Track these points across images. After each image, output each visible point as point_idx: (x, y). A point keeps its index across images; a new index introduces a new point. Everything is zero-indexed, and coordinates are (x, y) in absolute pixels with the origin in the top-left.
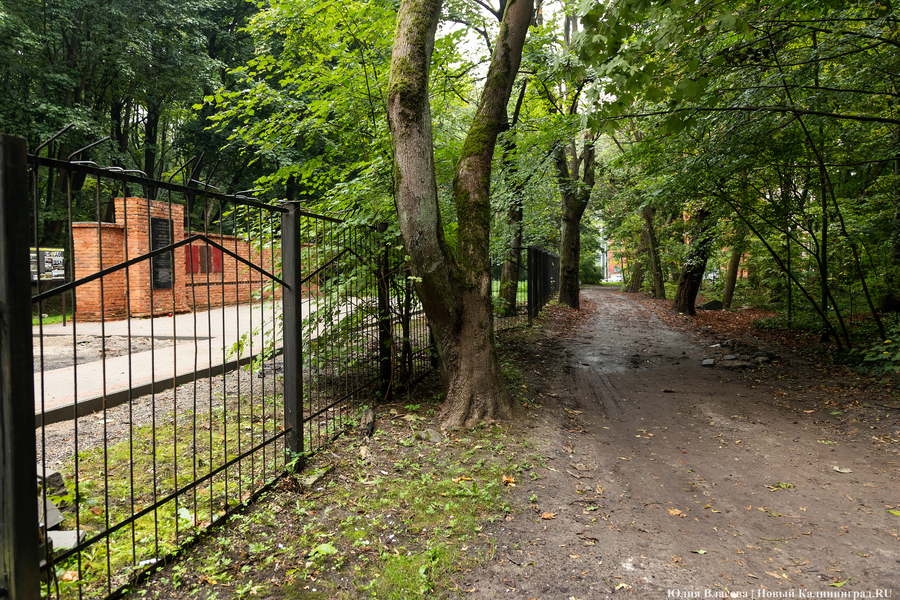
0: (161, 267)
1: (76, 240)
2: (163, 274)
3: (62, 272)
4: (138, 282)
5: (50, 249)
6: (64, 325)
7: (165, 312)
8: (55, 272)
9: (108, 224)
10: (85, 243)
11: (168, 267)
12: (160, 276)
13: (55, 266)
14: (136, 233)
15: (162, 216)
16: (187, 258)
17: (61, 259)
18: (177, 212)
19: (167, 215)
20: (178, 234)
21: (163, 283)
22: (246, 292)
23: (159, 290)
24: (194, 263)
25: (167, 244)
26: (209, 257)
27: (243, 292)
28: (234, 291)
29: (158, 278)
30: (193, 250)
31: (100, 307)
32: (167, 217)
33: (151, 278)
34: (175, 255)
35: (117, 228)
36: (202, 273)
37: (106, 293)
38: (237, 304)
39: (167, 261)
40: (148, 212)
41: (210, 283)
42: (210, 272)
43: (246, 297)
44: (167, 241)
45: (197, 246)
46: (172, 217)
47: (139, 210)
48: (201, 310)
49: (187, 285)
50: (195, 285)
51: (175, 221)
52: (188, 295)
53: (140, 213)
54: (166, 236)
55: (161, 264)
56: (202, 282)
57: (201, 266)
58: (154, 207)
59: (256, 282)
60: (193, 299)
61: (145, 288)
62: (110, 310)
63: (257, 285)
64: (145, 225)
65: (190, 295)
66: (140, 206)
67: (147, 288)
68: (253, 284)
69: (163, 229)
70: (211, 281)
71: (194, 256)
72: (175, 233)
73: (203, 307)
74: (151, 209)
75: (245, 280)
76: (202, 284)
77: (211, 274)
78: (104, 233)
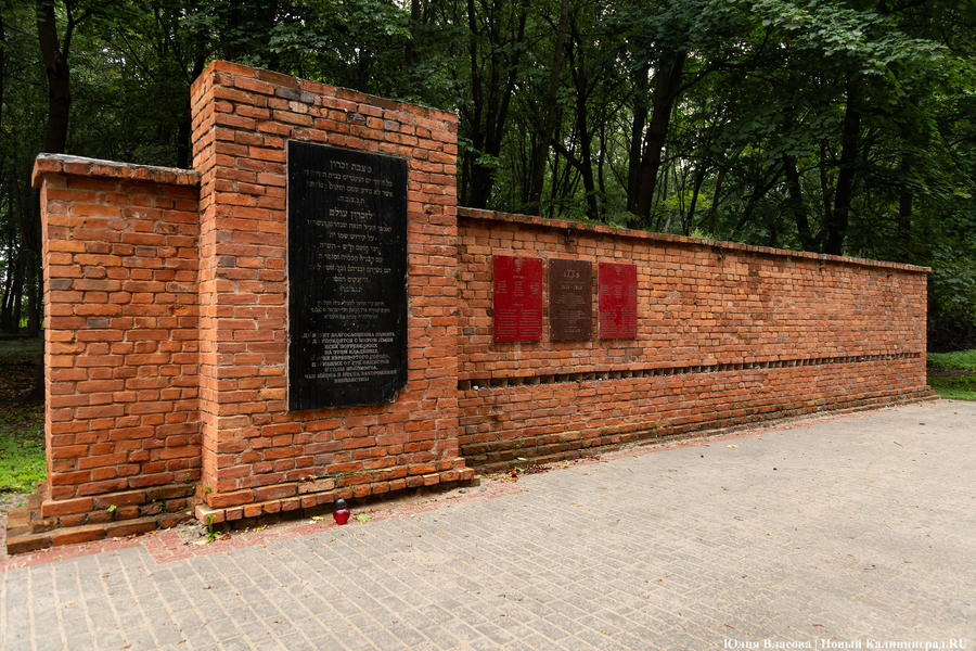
0: (337, 327)
2: (350, 351)
7: (346, 492)
11: (372, 326)
12: (331, 361)
14: (213, 197)
15: (350, 142)
18: (426, 134)
19: (379, 141)
20: (428, 213)
21: (345, 384)
22: (712, 395)
23: (324, 411)
24: (525, 312)
25: (370, 244)
26: (587, 295)
27: (702, 396)
28: (671, 392)
29: (320, 369)
30: (521, 273)
31: (56, 482)
32: (374, 149)
33: (284, 367)
34: (413, 283)
35: (169, 184)
36: (555, 341)
37: (93, 424)
38: (680, 430)
39: (368, 306)
40: (272, 118)
41: (584, 374)
42: (586, 340)
43: (713, 407)
44: (376, 233)
45: (539, 263)
46: (402, 148)
47: (228, 107)
48: (538, 463)
49: (462, 385)
50: (528, 381)
51: (413, 163)
52: (500, 413)
53: (233, 120)
54: (363, 215)
55: (333, 317)
56: (557, 371)
57: (552, 322)
58: (310, 104)
59: (746, 366)
60: (519, 425)
61: (251, 407)
62: (114, 489)
63: (749, 375)
64: (258, 170)
65: (508, 413)
66: (230, 93)
67: (261, 406)
68: (734, 372)
69: (350, 189)
70: (588, 368)
71: (527, 291)
72: (415, 207)
73: (553, 451)
74: (290, 110)
75: (710, 360)
76: (558, 378)
77: (590, 345)
78: (91, 197)
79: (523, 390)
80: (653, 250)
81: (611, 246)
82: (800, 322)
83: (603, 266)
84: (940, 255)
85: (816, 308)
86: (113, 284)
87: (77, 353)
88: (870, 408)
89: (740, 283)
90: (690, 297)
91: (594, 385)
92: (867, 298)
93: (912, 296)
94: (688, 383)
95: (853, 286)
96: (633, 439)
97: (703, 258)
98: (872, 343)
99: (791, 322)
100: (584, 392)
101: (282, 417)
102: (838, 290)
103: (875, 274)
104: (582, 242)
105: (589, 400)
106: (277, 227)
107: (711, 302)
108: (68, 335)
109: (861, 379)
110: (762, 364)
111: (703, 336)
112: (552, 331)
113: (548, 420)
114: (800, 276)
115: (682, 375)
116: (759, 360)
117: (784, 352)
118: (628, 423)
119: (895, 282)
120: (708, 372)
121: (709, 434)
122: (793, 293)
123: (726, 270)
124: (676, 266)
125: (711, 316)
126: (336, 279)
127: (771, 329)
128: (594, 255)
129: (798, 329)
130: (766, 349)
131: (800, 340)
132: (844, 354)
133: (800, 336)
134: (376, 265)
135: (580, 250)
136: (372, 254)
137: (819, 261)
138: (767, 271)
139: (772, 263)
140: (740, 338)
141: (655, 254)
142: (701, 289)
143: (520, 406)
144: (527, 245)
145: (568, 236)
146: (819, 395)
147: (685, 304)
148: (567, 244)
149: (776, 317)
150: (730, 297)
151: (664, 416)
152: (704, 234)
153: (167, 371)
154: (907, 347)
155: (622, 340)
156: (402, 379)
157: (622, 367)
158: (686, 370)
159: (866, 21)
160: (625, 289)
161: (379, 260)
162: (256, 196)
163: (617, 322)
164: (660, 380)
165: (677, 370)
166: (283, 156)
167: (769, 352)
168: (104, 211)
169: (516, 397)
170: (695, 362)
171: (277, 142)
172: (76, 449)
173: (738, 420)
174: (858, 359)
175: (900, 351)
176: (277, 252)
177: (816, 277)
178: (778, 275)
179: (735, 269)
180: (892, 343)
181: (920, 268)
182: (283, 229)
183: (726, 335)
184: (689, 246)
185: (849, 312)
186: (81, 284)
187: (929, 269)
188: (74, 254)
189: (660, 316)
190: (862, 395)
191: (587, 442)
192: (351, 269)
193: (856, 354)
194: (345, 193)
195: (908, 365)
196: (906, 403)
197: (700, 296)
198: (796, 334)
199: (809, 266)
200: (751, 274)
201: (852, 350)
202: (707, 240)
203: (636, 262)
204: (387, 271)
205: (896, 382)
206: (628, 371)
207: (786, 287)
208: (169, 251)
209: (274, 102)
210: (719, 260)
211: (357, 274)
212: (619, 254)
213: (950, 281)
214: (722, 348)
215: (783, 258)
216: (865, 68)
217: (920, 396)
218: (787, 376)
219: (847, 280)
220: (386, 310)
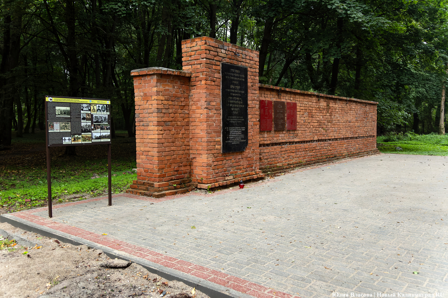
0: (232, 125)
1: (137, 92)
2: (235, 133)
3: (107, 133)
4: (205, 144)
5: (88, 101)
6: (110, 204)
7: (236, 180)
8: (97, 133)
9: (171, 71)
10: (145, 95)
11: (240, 125)
12: (231, 136)
13: (97, 124)
14: (203, 82)
15: (235, 62)
16: (261, 115)
17: (105, 114)
18: (252, 59)
19: (241, 62)
20: (252, 86)
21: (234, 144)
22: (317, 151)
23: (229, 154)
24: (268, 120)
25: (240, 97)
26: (283, 113)
27: (314, 151)
28: (305, 150)
29: (229, 139)
30: (267, 106)
31: (159, 176)
32: (240, 64)
33: (220, 139)
34: (249, 110)
35: (183, 76)
36: (275, 131)
37: (167, 158)
38: (308, 164)
39: (239, 118)
40: (218, 55)
41: (283, 143)
42: (283, 131)
43: (316, 156)
44: (241, 93)
45: (271, 102)
46: (246, 64)
47: (208, 52)
48: (275, 174)
49: (260, 146)
50: (268, 145)
51: (249, 69)
52: (261, 157)
53: (209, 56)
54: (238, 87)
55: (232, 122)
56: (276, 142)
57: (275, 123)
58: (226, 50)
59: (325, 140)
60: (266, 161)
61: (213, 152)
62: (172, 180)
63: (326, 144)
64: (214, 73)
65: (263, 157)
66: (208, 47)
67: (215, 151)
68: (322, 143)
69: (235, 78)
70: (284, 141)
71: (269, 113)
72: (249, 84)
73: (276, 170)
74: (221, 52)
75: (316, 138)
76: (276, 144)
77: (284, 132)
78: (166, 82)
79: (267, 149)
80: (301, 97)
81: (289, 96)
82: (340, 124)
83: (288, 103)
84: (378, 97)
85: (345, 118)
86: (170, 111)
87: (163, 134)
88: (361, 156)
89: (324, 109)
90: (311, 115)
91: (286, 147)
92: (359, 114)
93: (373, 113)
94: (310, 147)
95: (356, 110)
96: (297, 166)
97: (314, 99)
98: (361, 132)
99: (338, 124)
100: (283, 150)
101: (220, 155)
102: (351, 111)
103: (362, 105)
104: (282, 94)
105: (284, 152)
106: (219, 91)
107: (316, 116)
108: (161, 128)
109: (357, 146)
110: (330, 140)
111: (314, 129)
112: (275, 127)
113: (273, 159)
114: (340, 106)
115: (308, 144)
116: (329, 138)
117: (336, 135)
118: (294, 161)
119: (367, 109)
120: (315, 143)
121: (318, 165)
122: (339, 113)
123: (321, 104)
124: (307, 103)
125: (316, 121)
126: (232, 109)
127: (333, 126)
128: (286, 99)
129: (340, 126)
130: (331, 134)
131: (341, 130)
132: (352, 136)
133: (341, 129)
134: (241, 104)
135: (282, 97)
136: (240, 101)
137: (346, 100)
138: (332, 104)
139: (333, 101)
140: (324, 130)
141: (301, 98)
142: (314, 111)
143: (267, 154)
144: (269, 96)
145: (279, 92)
146: (346, 152)
147: (309, 117)
148: (278, 95)
149: (334, 122)
150: (322, 114)
151: (304, 159)
152: (315, 90)
153: (182, 140)
154: (371, 133)
155: (293, 130)
156: (247, 143)
157: (292, 140)
158: (309, 141)
159: (362, 7)
160: (294, 111)
161: (242, 102)
162: (214, 81)
163: (292, 124)
164: (302, 145)
165: (307, 142)
166: (220, 68)
167: (332, 135)
168: (169, 86)
169: (265, 151)
170: (312, 139)
171: (218, 63)
172: (163, 166)
173: (324, 160)
174: (357, 138)
175: (369, 135)
176: (219, 100)
177: (345, 107)
178: (334, 106)
179: (323, 104)
180: (367, 132)
181: (375, 103)
182: (220, 92)
183: (320, 129)
184: (310, 95)
185: (354, 120)
186: (164, 111)
187: (378, 103)
188: (162, 100)
189: (303, 121)
190: (358, 152)
191: (285, 167)
192: (235, 106)
193: (356, 136)
194: (234, 80)
195: (371, 140)
196: (371, 155)
197: (314, 114)
198: (339, 128)
199: (343, 102)
200: (328, 105)
201: (355, 134)
202: (316, 93)
203: (297, 102)
204: (243, 106)
205: (367, 147)
206: (294, 142)
207: (337, 110)
208: (183, 99)
209: (218, 50)
210: (319, 100)
211: (237, 108)
212: (292, 99)
213: (382, 107)
214: (319, 134)
215: (336, 99)
216: (363, 27)
217: (375, 152)
218: (337, 144)
219: (354, 107)
220: (243, 120)
